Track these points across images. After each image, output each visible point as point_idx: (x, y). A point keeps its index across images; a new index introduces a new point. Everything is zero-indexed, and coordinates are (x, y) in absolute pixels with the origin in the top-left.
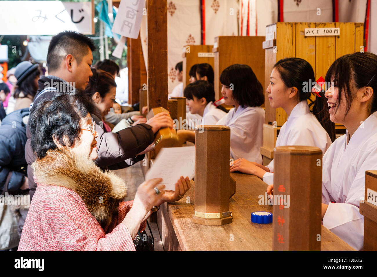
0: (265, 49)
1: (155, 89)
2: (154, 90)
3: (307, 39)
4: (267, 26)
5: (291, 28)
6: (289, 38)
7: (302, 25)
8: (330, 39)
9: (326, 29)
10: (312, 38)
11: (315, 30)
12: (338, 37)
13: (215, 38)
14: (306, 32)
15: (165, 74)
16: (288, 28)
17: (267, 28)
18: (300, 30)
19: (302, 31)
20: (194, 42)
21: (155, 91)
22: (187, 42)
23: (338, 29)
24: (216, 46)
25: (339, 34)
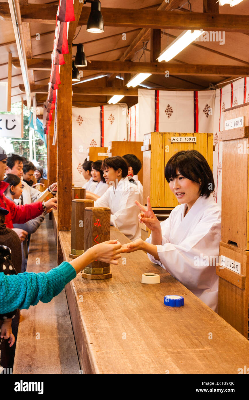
0: (143, 152)
1: (63, 179)
2: (61, 180)
3: (173, 144)
4: (145, 135)
5: (162, 136)
6: (160, 144)
7: (169, 134)
8: (189, 144)
9: (187, 137)
10: (177, 144)
11: (179, 138)
12: (195, 143)
13: (109, 142)
14: (172, 140)
15: (70, 168)
16: (159, 136)
17: (145, 136)
18: (168, 138)
19: (169, 139)
20: (96, 145)
21: (63, 181)
22: (91, 145)
23: (196, 138)
24: (110, 148)
25: (196, 141)
